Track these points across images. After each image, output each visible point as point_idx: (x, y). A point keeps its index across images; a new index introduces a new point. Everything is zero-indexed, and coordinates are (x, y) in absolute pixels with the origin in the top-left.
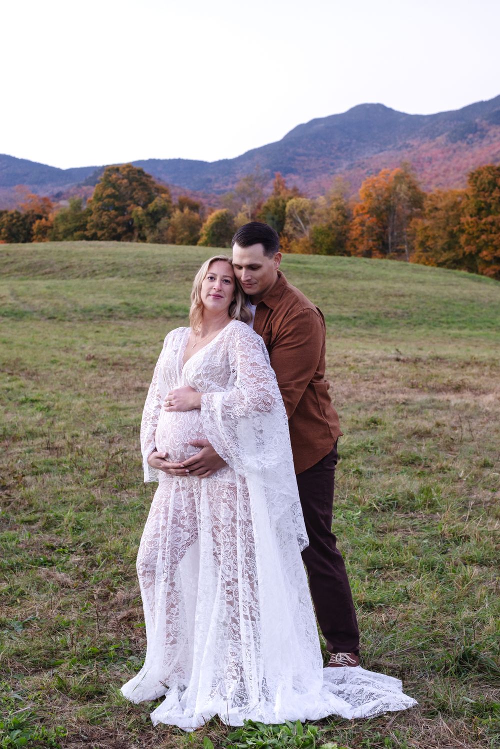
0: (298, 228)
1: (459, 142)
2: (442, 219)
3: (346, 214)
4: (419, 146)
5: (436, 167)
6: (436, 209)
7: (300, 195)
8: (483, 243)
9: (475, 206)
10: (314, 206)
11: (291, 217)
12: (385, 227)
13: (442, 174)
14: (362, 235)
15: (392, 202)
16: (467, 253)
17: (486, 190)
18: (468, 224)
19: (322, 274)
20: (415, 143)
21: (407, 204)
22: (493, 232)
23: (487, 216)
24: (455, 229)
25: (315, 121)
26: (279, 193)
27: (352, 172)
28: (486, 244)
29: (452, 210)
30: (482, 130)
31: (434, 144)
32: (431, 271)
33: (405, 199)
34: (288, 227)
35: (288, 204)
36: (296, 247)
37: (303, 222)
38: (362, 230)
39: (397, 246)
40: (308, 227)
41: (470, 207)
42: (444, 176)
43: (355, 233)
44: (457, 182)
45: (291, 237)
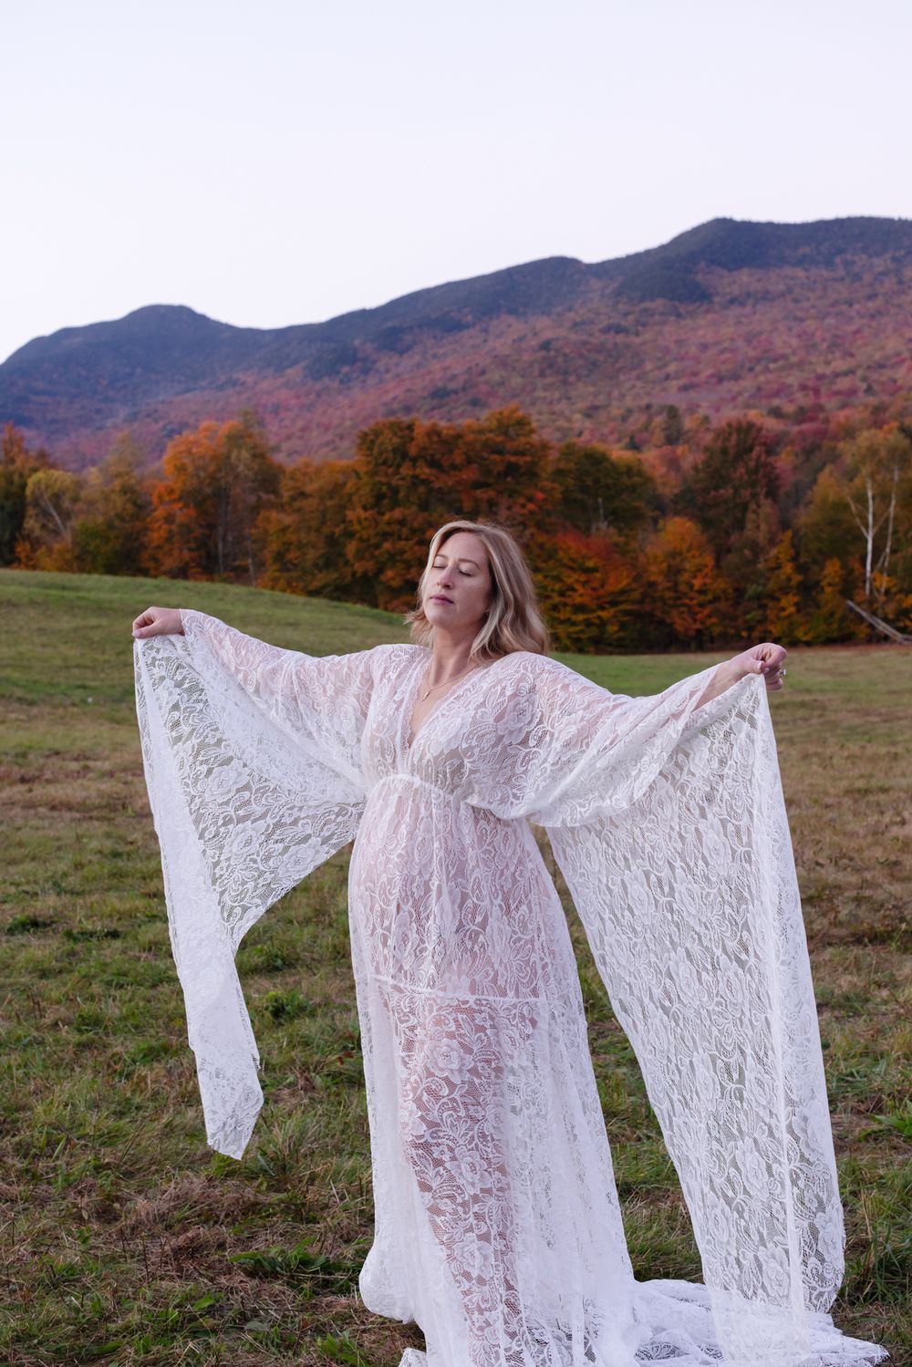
0: (51, 526)
1: (326, 380)
2: (312, 512)
3: (139, 502)
4: (256, 383)
5: (287, 422)
6: (303, 495)
7: (53, 466)
8: (386, 556)
9: (372, 490)
10: (80, 485)
11: (36, 504)
12: (211, 527)
13: (298, 434)
14: (169, 539)
15: (223, 482)
16: (359, 575)
17: (389, 463)
18: (359, 522)
19: (111, 609)
20: (248, 378)
21: (250, 484)
22: (403, 536)
23: (392, 509)
24: (337, 530)
25: (66, 333)
26: (12, 461)
27: (136, 426)
28: (393, 558)
29: (331, 498)
30: (365, 360)
31: (283, 380)
32: (304, 604)
33: (246, 476)
34: (31, 524)
35: (31, 481)
36: (48, 559)
37: (59, 514)
38: (170, 531)
39: (234, 560)
40: (68, 524)
41: (362, 492)
42: (301, 438)
43: (156, 536)
44: (325, 450)
45: (36, 543)
